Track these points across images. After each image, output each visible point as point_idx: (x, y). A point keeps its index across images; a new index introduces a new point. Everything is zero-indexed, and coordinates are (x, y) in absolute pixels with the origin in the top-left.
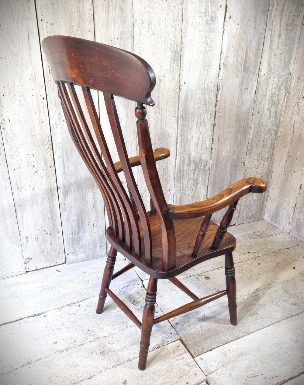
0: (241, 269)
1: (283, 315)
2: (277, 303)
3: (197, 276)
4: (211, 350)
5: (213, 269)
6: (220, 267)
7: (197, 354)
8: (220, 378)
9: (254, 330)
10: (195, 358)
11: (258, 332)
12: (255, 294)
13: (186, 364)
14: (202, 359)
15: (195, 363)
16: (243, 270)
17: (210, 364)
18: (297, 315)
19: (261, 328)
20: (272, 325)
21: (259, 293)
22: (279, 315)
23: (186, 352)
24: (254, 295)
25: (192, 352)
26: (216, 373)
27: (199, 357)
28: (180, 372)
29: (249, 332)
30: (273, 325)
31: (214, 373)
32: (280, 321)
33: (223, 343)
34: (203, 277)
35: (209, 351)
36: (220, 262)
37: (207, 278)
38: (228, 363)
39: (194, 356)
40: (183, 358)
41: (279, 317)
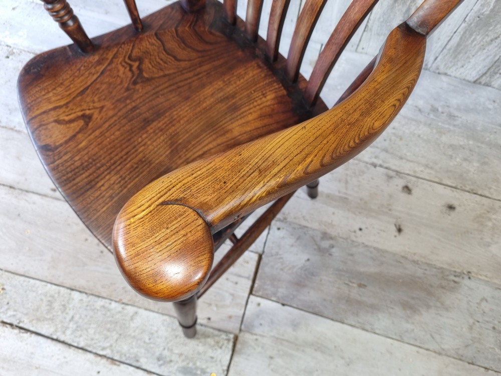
0: (489, 215)
1: (458, 349)
2: (476, 323)
3: (393, 174)
4: (283, 305)
5: (437, 180)
6: (454, 185)
7: (260, 293)
8: (255, 349)
9: (377, 331)
10: (251, 297)
11: (383, 338)
12: (456, 279)
13: (232, 295)
14: (259, 304)
15: (244, 303)
16: (490, 219)
17: (262, 322)
18: (486, 368)
19: (394, 337)
20: (420, 347)
21: (466, 282)
22: (450, 343)
23: (248, 278)
24: (452, 278)
25: (256, 285)
26: (257, 340)
27: (259, 300)
28: (215, 296)
29: (368, 327)
30: (420, 350)
31: (255, 337)
32: (440, 354)
33: (311, 310)
34: (401, 183)
35: (278, 302)
36: (465, 175)
37: (407, 189)
38: (287, 341)
39: (254, 293)
40: (236, 283)
41: (446, 347)
